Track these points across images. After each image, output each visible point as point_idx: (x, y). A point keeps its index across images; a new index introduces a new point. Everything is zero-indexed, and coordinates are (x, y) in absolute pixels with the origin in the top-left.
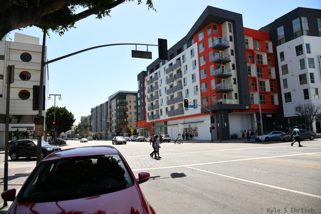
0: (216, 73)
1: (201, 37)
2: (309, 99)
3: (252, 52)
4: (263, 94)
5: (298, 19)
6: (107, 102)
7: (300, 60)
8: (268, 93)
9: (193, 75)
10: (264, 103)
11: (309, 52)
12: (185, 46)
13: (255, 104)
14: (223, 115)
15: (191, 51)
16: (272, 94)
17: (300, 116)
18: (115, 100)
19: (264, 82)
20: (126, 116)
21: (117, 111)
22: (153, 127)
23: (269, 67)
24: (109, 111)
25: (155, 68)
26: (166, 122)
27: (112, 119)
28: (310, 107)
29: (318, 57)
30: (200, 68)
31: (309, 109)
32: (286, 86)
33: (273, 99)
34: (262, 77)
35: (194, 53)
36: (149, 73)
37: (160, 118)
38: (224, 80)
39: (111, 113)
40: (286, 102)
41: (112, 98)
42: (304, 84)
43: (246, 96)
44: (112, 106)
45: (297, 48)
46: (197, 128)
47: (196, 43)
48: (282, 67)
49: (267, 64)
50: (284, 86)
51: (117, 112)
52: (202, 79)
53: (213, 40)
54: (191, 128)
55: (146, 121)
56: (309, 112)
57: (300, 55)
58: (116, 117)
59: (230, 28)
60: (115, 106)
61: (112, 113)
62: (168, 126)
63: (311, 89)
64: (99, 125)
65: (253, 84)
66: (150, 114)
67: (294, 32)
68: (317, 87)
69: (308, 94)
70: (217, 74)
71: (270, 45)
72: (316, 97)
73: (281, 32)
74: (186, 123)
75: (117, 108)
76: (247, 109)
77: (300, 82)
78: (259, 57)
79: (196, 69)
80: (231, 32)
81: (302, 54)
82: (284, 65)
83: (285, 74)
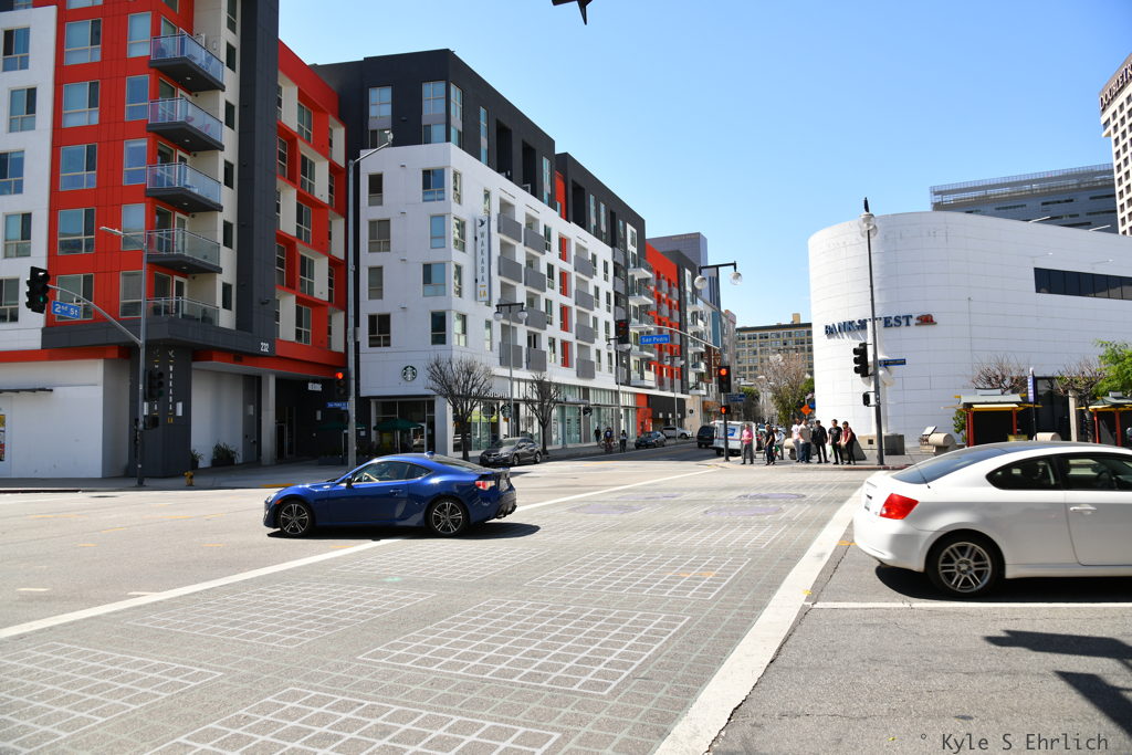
0: (155, 178)
2: (444, 343)
3: (289, 139)
4: (305, 303)
5: (441, 86)
7: (432, 217)
8: (320, 304)
10: (307, 340)
11: (459, 199)
13: (281, 337)
14: (171, 369)
15: (8, 34)
16: (330, 311)
19: (312, 262)
23: (330, 214)
29: (476, 220)
30: (61, 137)
32: (377, 290)
33: (329, 330)
34: (307, 242)
35: (26, 50)
38: (184, 221)
40: (370, 346)
42: (434, 296)
43: (263, 303)
45: (427, 173)
47: (53, 9)
48: (372, 223)
49: (325, 199)
50: (370, 290)
52: (62, 188)
53: (156, 32)
57: (434, 200)
59: (232, 10)
63: (452, 313)
65: (280, 262)
67: (424, 123)
68: (464, 312)
69: (444, 330)
70: (165, 186)
71: (339, 135)
72: (462, 339)
73: (380, 105)
76: (264, 355)
77: (425, 287)
78: (307, 167)
79: (31, 132)
80: (234, 31)
81: (439, 200)
82: (379, 221)
83: (379, 251)
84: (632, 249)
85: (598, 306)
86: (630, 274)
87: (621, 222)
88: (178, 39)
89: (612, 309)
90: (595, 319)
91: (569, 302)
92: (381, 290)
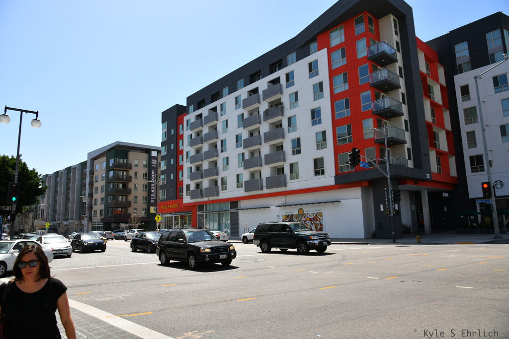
0: (376, 106)
1: (337, 38)
3: (424, 77)
4: (440, 154)
6: (83, 165)
7: (502, 100)
8: (445, 154)
9: (313, 112)
10: (440, 172)
12: (293, 56)
13: (432, 171)
15: (310, 64)
18: (104, 159)
19: (437, 134)
20: (126, 191)
21: (108, 181)
22: (198, 213)
24: (88, 180)
25: (210, 99)
26: (234, 203)
27: (95, 196)
30: (334, 98)
35: (317, 68)
36: (191, 108)
37: (220, 195)
38: (386, 123)
39: (91, 184)
40: (472, 172)
41: (96, 155)
43: (425, 155)
44: (96, 170)
45: (495, 78)
46: (321, 214)
47: (325, 50)
49: (441, 103)
50: (468, 144)
51: (109, 183)
53: (368, 45)
54: (303, 215)
55: (183, 201)
57: (502, 91)
58: (104, 193)
60: (105, 171)
61: (95, 185)
62: (240, 212)
64: (60, 208)
66: (193, 187)
67: (490, 53)
71: (441, 71)
73: (462, 51)
74: (290, 205)
75: (107, 174)
76: (427, 180)
78: (430, 89)
79: (323, 99)
80: (397, 35)
81: (505, 90)
82: (469, 108)
83: (472, 123)
88: (376, 45)
92: (476, 142)
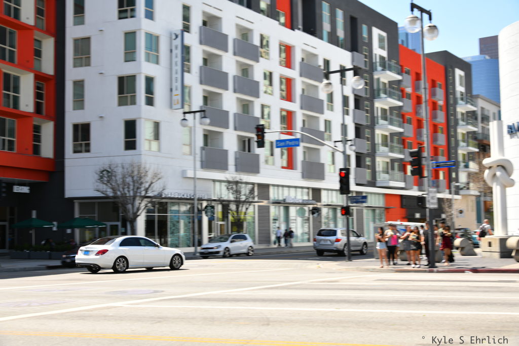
2: (135, 148)
4: (10, 116)
7: (126, 34)
8: (24, 116)
10: (11, 149)
11: (150, 15)
16: (36, 121)
17: (107, 197)
19: (17, 79)
23: (37, 35)
28: (136, 173)
29: (171, 34)
31: (133, 177)
32: (79, 102)
33: (37, 138)
34: (12, 60)
42: (126, 104)
48: (76, 41)
49: (31, 22)
50: (74, 101)
56: (131, 187)
57: (127, 18)
63: (143, 120)
68: (157, 120)
69: (135, 137)
72: (154, 145)
77: (119, 98)
81: (131, 17)
82: (82, 39)
83: (81, 66)
84: (379, 52)
85: (332, 110)
86: (376, 77)
87: (365, 27)
89: (351, 112)
90: (328, 123)
91: (294, 107)
92: (83, 101)
